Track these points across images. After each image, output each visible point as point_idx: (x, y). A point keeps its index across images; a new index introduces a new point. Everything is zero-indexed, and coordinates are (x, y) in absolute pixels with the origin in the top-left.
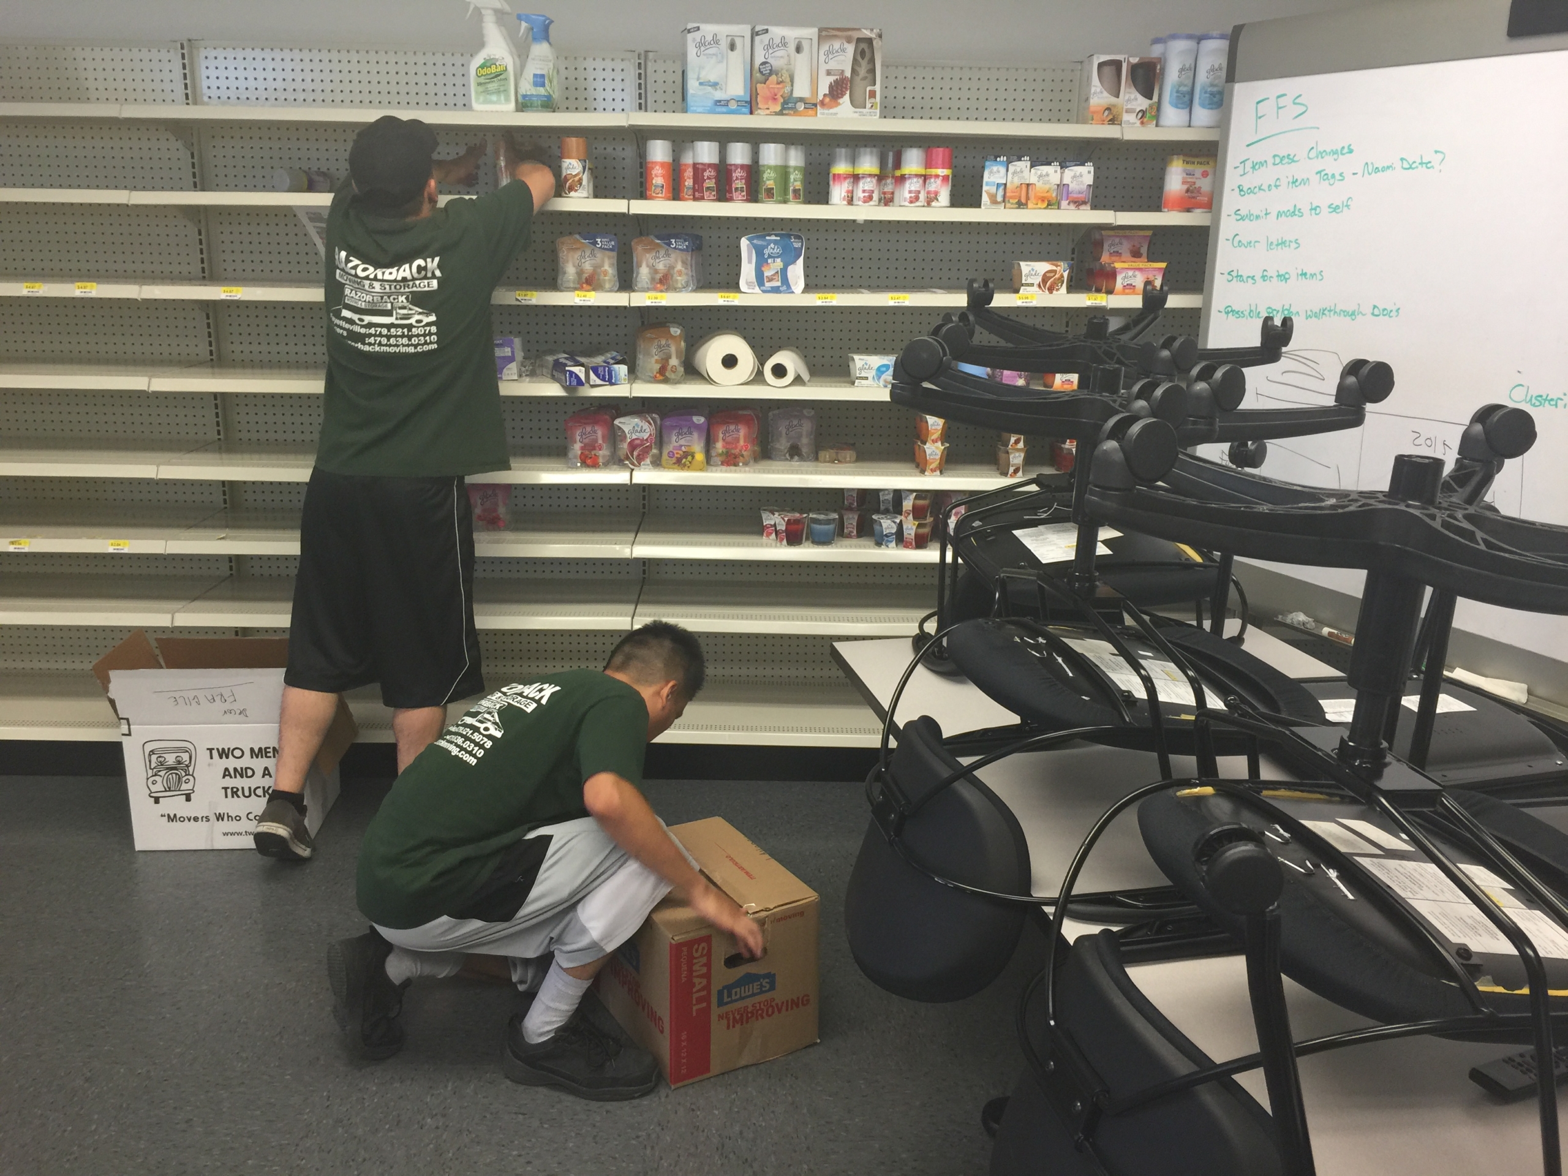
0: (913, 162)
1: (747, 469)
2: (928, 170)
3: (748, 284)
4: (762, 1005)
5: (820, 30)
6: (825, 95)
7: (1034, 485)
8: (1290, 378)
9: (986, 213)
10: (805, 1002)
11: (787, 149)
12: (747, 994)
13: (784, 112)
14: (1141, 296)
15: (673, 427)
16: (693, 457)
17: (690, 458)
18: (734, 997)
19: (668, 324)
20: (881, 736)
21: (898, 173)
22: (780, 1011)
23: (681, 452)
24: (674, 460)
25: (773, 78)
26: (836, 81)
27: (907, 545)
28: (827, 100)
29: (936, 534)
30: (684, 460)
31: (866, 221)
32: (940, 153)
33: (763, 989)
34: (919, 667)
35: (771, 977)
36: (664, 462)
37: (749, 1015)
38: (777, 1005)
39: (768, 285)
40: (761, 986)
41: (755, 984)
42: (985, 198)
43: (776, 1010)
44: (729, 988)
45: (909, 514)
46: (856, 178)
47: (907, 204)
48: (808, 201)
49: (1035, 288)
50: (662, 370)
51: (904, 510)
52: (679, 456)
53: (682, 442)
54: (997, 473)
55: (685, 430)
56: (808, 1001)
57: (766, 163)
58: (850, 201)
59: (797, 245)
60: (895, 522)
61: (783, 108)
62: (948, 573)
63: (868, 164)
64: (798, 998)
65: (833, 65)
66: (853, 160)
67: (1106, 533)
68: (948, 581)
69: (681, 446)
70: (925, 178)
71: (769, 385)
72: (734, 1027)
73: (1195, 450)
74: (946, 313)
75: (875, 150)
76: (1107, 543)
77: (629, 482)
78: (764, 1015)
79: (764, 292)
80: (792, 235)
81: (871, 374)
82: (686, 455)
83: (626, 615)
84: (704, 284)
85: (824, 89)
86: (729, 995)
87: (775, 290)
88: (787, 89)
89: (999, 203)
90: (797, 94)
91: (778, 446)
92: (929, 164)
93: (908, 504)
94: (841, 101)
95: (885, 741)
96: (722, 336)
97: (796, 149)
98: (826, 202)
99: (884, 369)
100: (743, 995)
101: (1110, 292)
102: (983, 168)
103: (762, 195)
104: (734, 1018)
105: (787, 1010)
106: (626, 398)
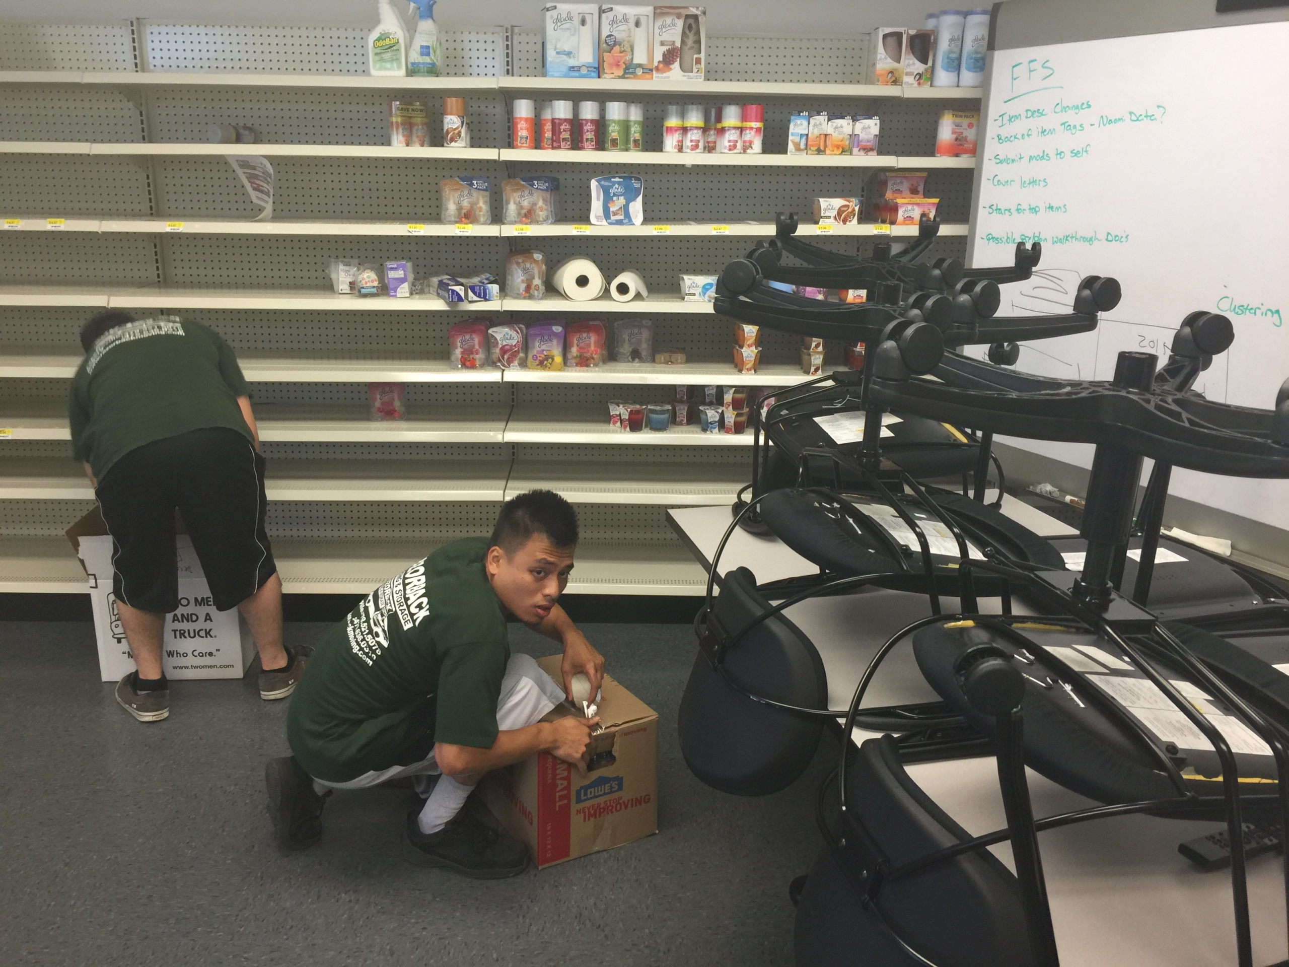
0: (731, 117)
1: (597, 369)
2: (744, 123)
3: (597, 217)
4: (612, 801)
5: (655, 8)
6: (659, 62)
7: (831, 380)
8: (1037, 293)
9: (791, 159)
10: (647, 801)
11: (628, 107)
12: (600, 793)
13: (626, 76)
14: (918, 226)
15: (536, 335)
16: (553, 359)
17: (550, 360)
18: (589, 796)
19: (532, 251)
20: (706, 587)
21: (719, 126)
22: (626, 807)
23: (543, 356)
24: (537, 362)
25: (617, 48)
26: (668, 51)
27: (728, 431)
28: (661, 66)
29: (751, 422)
30: (545, 362)
31: (693, 165)
32: (753, 109)
33: (613, 790)
34: (737, 528)
35: (619, 780)
36: (529, 364)
37: (602, 810)
38: (624, 802)
39: (613, 218)
40: (612, 787)
41: (607, 785)
42: (791, 146)
43: (623, 806)
44: (586, 788)
45: (729, 405)
46: (685, 130)
47: (726, 151)
48: (646, 149)
49: (832, 220)
50: (528, 288)
51: (725, 402)
52: (541, 359)
53: (544, 347)
54: (801, 372)
55: (546, 338)
56: (649, 799)
57: (611, 118)
58: (680, 149)
59: (637, 185)
60: (718, 412)
61: (625, 73)
62: (761, 454)
63: (695, 119)
64: (641, 797)
65: (666, 37)
66: (683, 115)
67: (889, 419)
68: (761, 460)
69: (543, 350)
70: (742, 130)
71: (615, 300)
72: (589, 819)
73: (962, 351)
74: (759, 240)
75: (700, 107)
76: (889, 427)
77: (500, 381)
78: (614, 810)
79: (610, 224)
80: (633, 177)
81: (698, 291)
82: (547, 358)
83: (499, 489)
84: (561, 218)
85: (658, 57)
86: (586, 794)
87: (619, 223)
88: (628, 57)
89: (802, 150)
90: (636, 61)
91: (622, 350)
92: (744, 118)
93: (728, 397)
94: (672, 66)
95: (710, 590)
96: (576, 261)
97: (636, 106)
98: (661, 150)
99: (708, 287)
100: (596, 794)
101: (893, 223)
102: (789, 121)
103: (608, 145)
104: (589, 813)
105: (632, 806)
106: (498, 312)
